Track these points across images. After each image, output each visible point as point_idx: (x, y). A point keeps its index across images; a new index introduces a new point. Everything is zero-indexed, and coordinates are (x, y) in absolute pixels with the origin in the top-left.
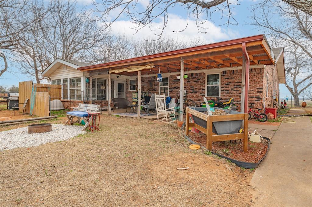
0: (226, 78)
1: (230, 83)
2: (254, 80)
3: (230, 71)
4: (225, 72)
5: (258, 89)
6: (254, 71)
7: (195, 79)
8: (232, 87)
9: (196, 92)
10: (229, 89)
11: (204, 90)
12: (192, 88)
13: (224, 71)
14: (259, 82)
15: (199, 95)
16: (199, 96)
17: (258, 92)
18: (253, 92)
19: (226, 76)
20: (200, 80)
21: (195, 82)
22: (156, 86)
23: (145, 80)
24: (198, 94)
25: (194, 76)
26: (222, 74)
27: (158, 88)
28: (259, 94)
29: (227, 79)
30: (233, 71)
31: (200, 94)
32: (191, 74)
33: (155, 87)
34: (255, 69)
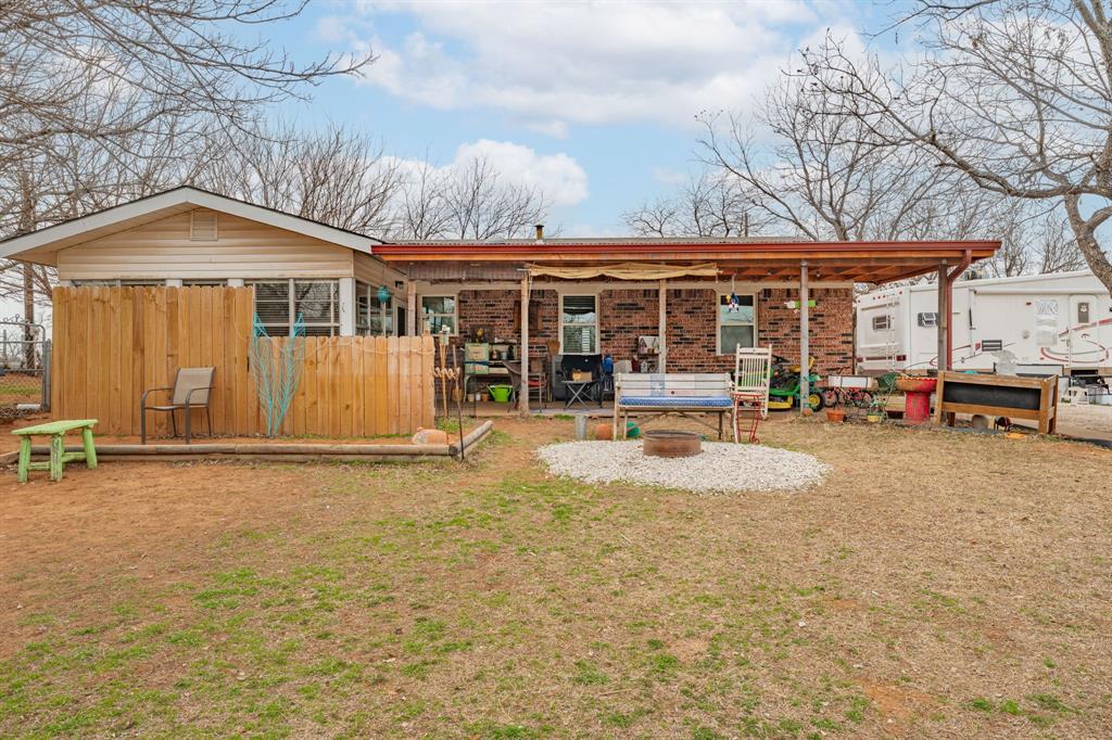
0: (771, 308)
1: (781, 319)
2: (835, 315)
3: (782, 291)
4: (768, 292)
5: (843, 335)
6: (832, 294)
7: (687, 306)
8: (787, 331)
9: (689, 342)
10: (779, 335)
11: (714, 335)
12: (677, 332)
13: (765, 290)
14: (844, 319)
15: (700, 350)
16: (699, 354)
17: (843, 342)
18: (833, 342)
19: (770, 302)
20: (700, 308)
21: (686, 312)
22: (550, 321)
23: (503, 299)
24: (697, 348)
25: (683, 296)
26: (762, 296)
27: (557, 328)
28: (844, 346)
29: (773, 311)
30: (788, 290)
31: (703, 347)
32: (676, 290)
33: (546, 325)
34: (836, 291)
